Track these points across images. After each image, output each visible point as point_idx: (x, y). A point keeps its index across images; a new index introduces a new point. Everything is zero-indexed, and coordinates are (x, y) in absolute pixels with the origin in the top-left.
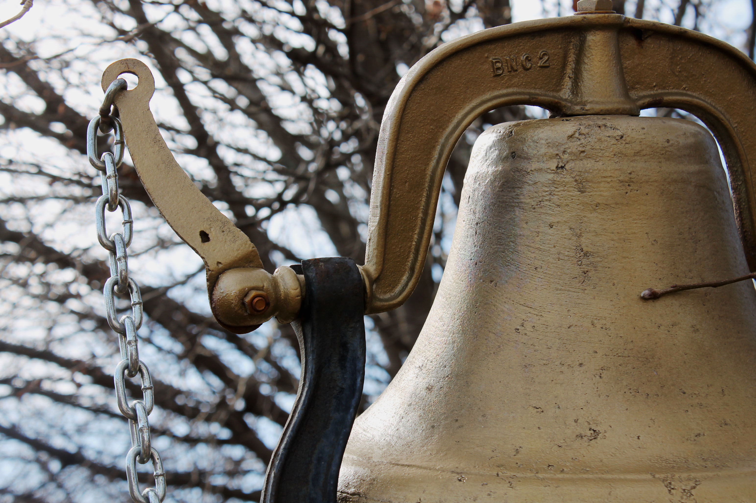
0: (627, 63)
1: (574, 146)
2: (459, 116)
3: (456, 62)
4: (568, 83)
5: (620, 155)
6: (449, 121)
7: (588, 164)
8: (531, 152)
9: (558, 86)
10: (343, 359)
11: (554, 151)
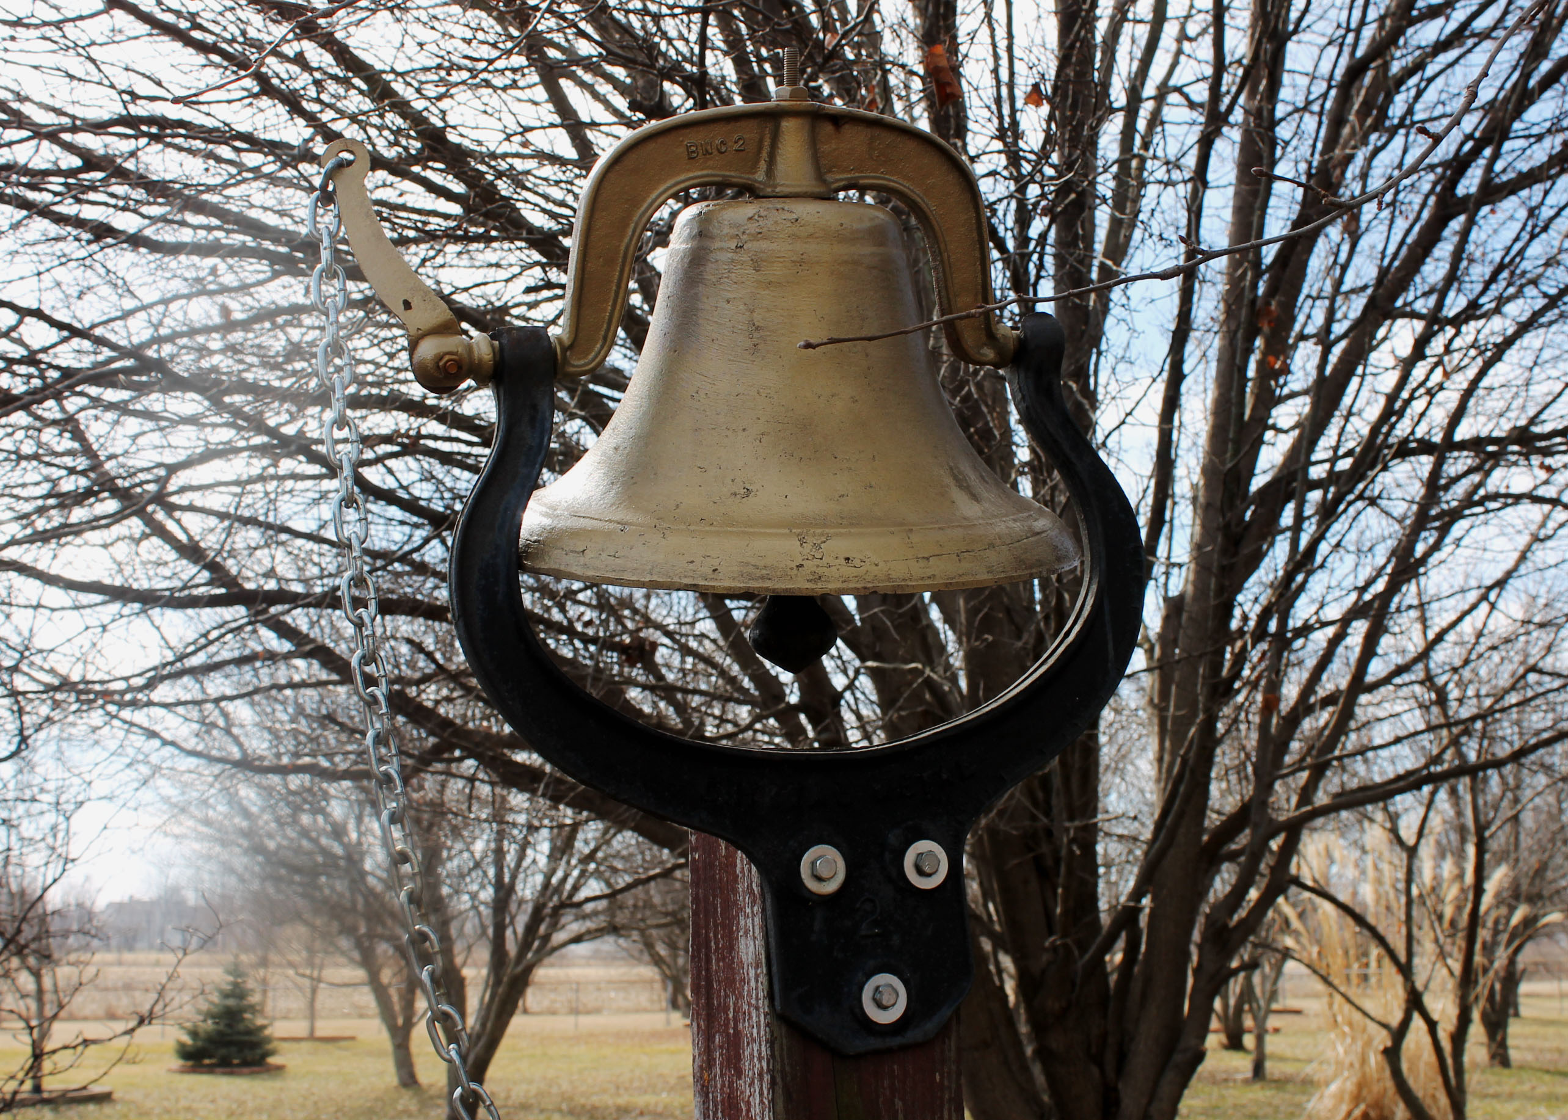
0: (825, 148)
1: (752, 228)
2: (653, 196)
3: (651, 146)
4: (763, 165)
5: (794, 237)
6: (644, 200)
7: (764, 245)
8: (715, 231)
9: (754, 167)
10: (533, 420)
11: (734, 231)
